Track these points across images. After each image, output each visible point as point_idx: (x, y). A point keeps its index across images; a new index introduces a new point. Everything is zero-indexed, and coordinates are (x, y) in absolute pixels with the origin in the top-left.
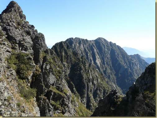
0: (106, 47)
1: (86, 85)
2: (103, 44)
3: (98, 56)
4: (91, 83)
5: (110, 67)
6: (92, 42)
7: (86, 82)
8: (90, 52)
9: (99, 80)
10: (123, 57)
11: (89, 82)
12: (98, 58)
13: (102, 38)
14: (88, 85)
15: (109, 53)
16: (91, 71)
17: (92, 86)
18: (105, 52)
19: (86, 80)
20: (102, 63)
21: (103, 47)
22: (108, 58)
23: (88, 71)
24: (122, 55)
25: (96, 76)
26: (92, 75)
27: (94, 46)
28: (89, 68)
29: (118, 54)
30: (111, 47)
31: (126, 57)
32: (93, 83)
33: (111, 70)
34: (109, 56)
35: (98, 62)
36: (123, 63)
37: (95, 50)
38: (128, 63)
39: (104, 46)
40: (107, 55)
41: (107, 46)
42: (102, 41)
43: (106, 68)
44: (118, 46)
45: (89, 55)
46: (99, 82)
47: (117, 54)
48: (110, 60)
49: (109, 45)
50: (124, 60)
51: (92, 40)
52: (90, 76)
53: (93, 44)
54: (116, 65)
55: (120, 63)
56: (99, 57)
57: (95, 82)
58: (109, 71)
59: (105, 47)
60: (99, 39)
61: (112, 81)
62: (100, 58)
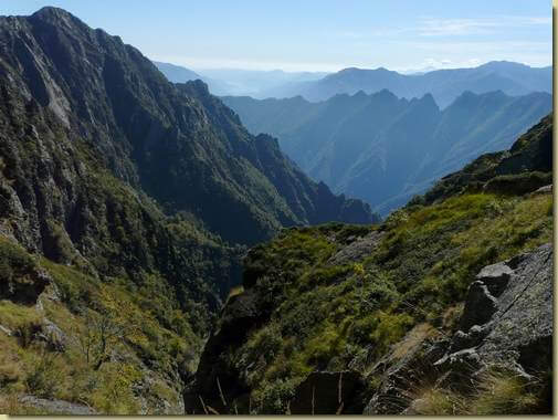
0: (83, 47)
1: (30, 187)
2: (68, 36)
3: (56, 86)
4: (51, 180)
5: (111, 126)
6: (17, 23)
7: (27, 176)
8: (15, 67)
9: (83, 166)
10: (151, 87)
11: (43, 175)
12: (57, 95)
13: (62, 11)
14: (37, 188)
15: (100, 73)
17: (57, 193)
18: (81, 68)
19: (24, 167)
20: (75, 115)
21: (72, 49)
22: (96, 94)
23: (29, 131)
24: (149, 81)
25: (69, 151)
26: (49, 146)
27: (30, 43)
29: (134, 79)
30: (102, 51)
31: (161, 88)
32: (59, 180)
33: (115, 137)
34: (99, 86)
35: (59, 107)
36: (154, 111)
37: (38, 61)
38: (172, 111)
39: (75, 44)
40: (93, 80)
41: (84, 43)
42: (63, 23)
43: (95, 134)
44: (129, 47)
45: (11, 79)
46: (84, 174)
47: (129, 78)
48: (106, 100)
49: (96, 43)
50: (158, 99)
51: (18, 17)
52: (40, 152)
53: (21, 33)
54: (132, 119)
55: (146, 112)
56: (58, 89)
57: (68, 175)
58: (107, 142)
59: (78, 50)
60: (49, 12)
62: (66, 95)
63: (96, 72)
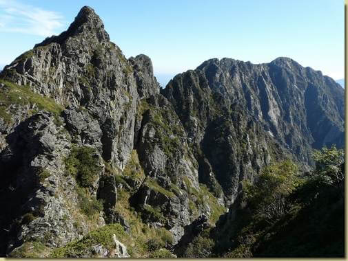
0: (295, 79)
1: (238, 168)
2: (288, 73)
3: (274, 101)
4: (250, 164)
5: (303, 127)
6: (262, 67)
7: (238, 160)
8: (255, 91)
9: (269, 158)
10: (337, 103)
11: (246, 160)
12: (274, 106)
13: (287, 59)
14: (241, 167)
15: (303, 94)
16: (252, 137)
17: (251, 170)
18: (291, 91)
19: (237, 156)
21: (289, 80)
22: (298, 106)
23: (245, 137)
24: (336, 100)
25: (263, 149)
26: (253, 145)
27: (266, 78)
28: (247, 129)
29: (325, 98)
30: (307, 80)
32: (254, 164)
33: (304, 133)
34: (301, 101)
36: (335, 120)
37: (268, 88)
39: (291, 77)
40: (298, 98)
41: (297, 76)
42: (287, 66)
43: (292, 131)
44: (326, 78)
45: (252, 98)
46: (268, 162)
47: (322, 97)
48: (304, 110)
49: (305, 76)
51: (263, 64)
52: (247, 148)
53: (263, 73)
54: (318, 123)
55: (329, 120)
56: (276, 103)
57: (259, 162)
58: (298, 136)
59: (292, 81)
60: (281, 60)
61: (305, 161)
62: (279, 107)
63: (300, 94)
